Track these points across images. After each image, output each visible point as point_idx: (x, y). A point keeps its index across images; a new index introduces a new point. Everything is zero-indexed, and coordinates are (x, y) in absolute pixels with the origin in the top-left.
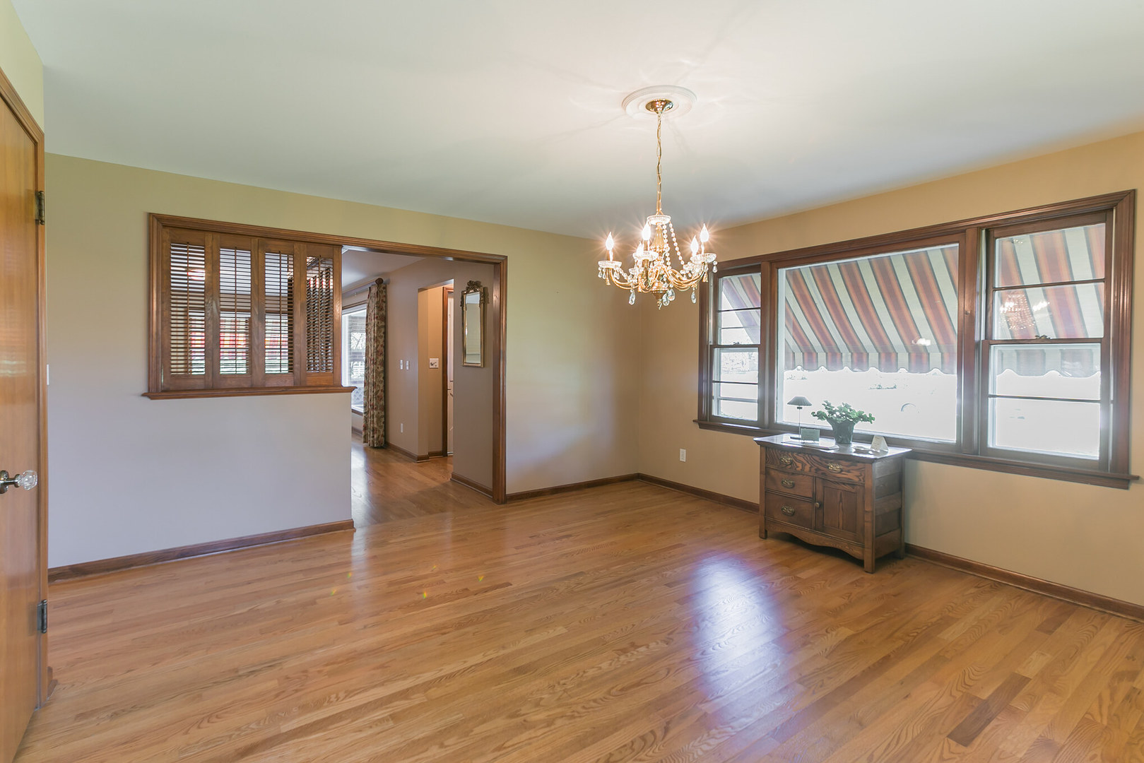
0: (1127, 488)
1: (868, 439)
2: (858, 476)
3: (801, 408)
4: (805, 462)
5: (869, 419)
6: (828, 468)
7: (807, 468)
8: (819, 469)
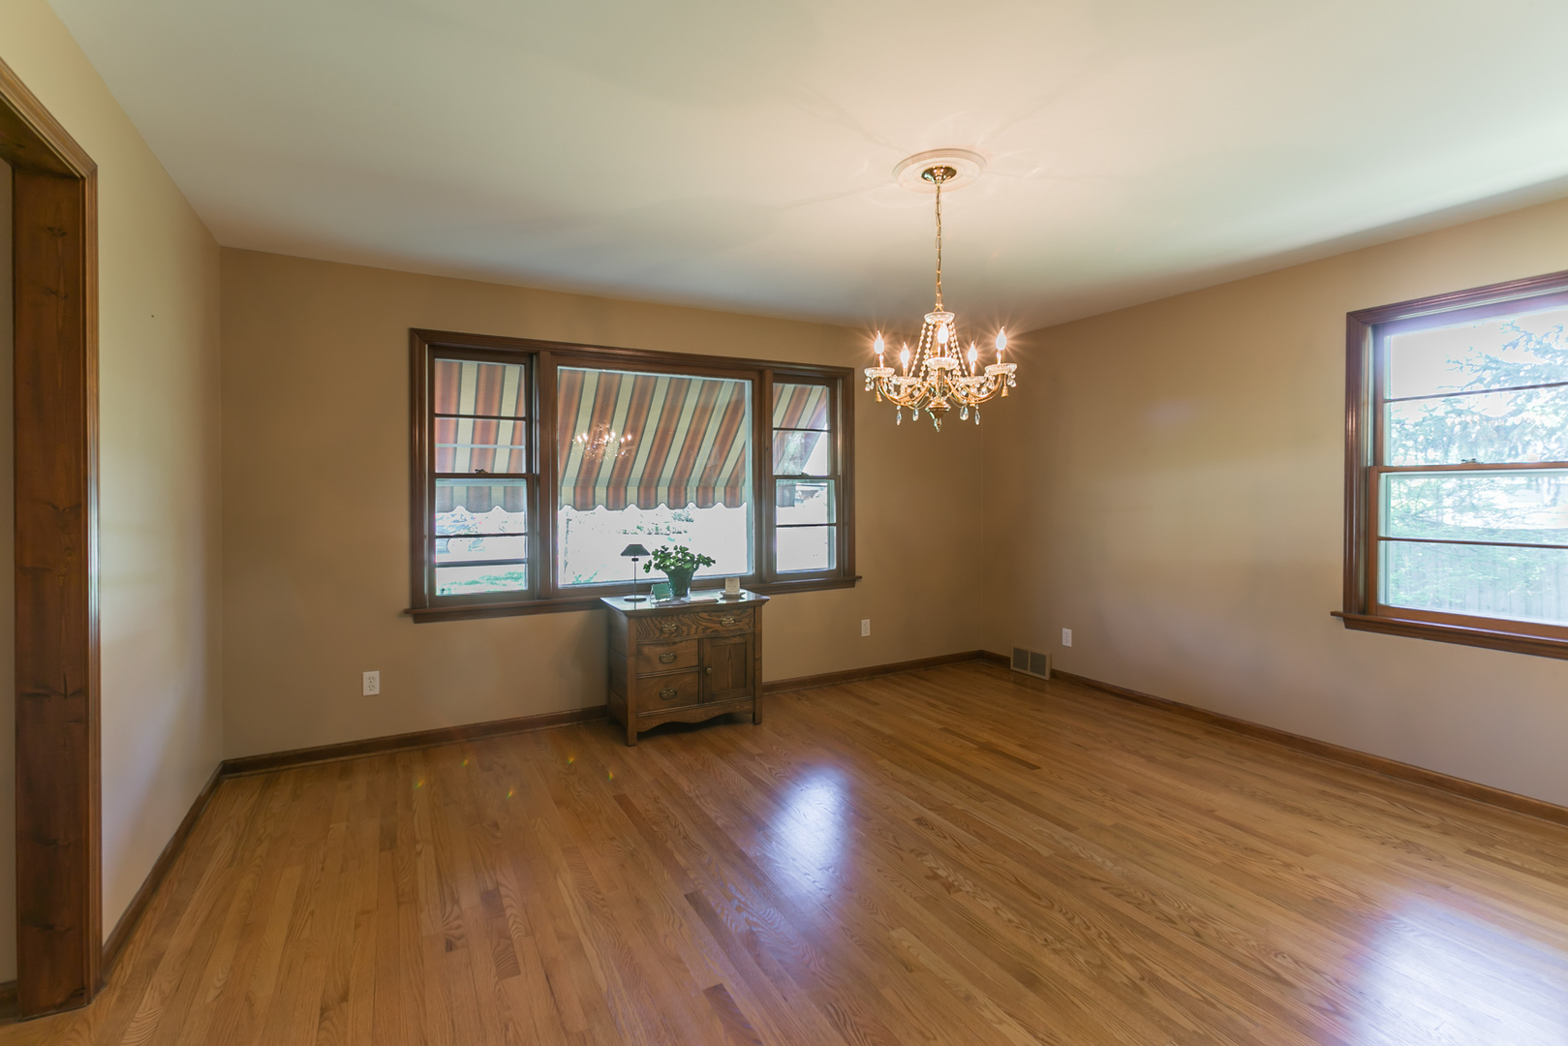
0: (854, 586)
1: (718, 583)
2: (748, 624)
3: (637, 560)
4: (690, 623)
5: (708, 562)
6: (720, 622)
7: (693, 630)
8: (707, 628)
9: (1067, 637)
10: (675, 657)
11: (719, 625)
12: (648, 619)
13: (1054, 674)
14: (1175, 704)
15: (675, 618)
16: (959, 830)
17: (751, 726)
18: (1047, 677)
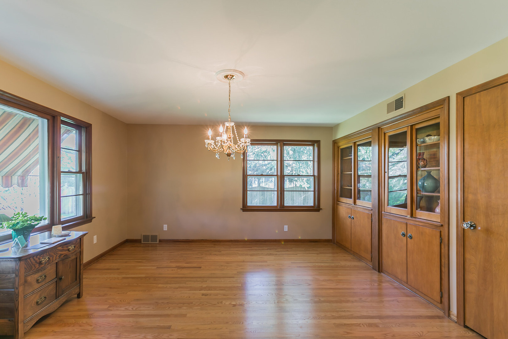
4: (53, 254)
6: (68, 250)
7: (54, 258)
8: (61, 255)
9: (165, 227)
10: (45, 276)
11: (67, 252)
12: (32, 259)
13: (160, 241)
14: (202, 240)
15: (47, 254)
16: (217, 291)
17: (76, 300)
18: (158, 242)
